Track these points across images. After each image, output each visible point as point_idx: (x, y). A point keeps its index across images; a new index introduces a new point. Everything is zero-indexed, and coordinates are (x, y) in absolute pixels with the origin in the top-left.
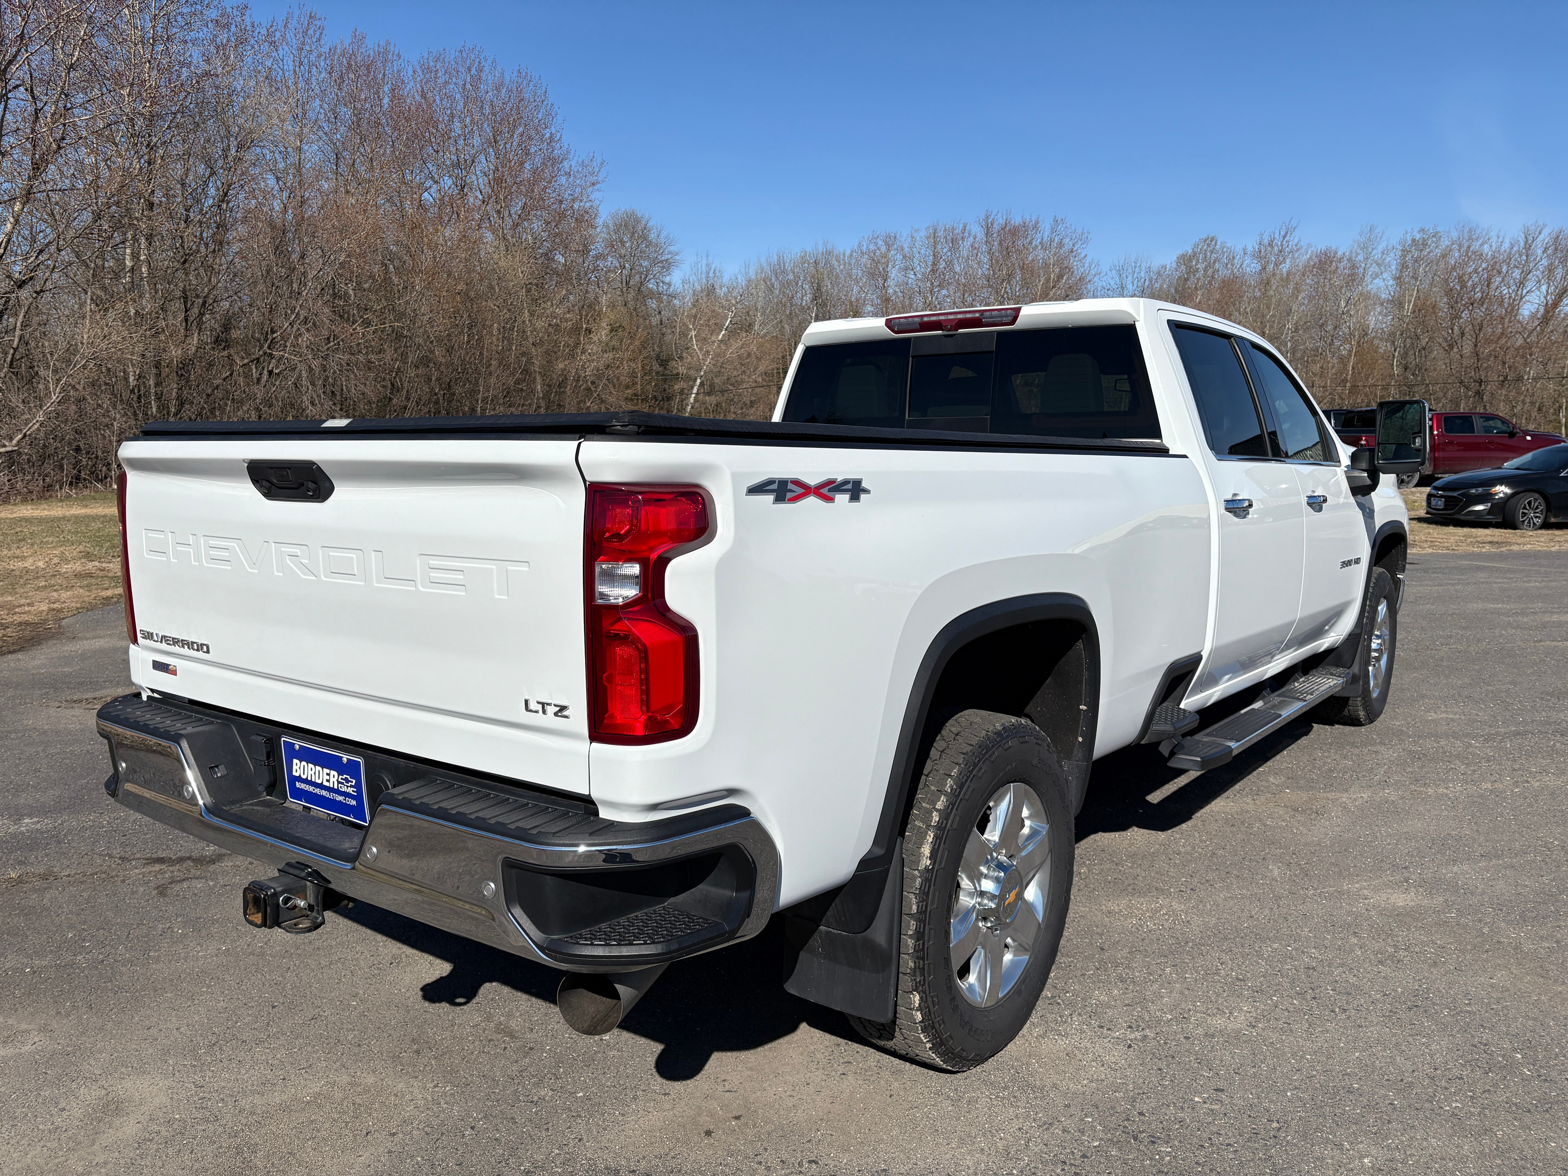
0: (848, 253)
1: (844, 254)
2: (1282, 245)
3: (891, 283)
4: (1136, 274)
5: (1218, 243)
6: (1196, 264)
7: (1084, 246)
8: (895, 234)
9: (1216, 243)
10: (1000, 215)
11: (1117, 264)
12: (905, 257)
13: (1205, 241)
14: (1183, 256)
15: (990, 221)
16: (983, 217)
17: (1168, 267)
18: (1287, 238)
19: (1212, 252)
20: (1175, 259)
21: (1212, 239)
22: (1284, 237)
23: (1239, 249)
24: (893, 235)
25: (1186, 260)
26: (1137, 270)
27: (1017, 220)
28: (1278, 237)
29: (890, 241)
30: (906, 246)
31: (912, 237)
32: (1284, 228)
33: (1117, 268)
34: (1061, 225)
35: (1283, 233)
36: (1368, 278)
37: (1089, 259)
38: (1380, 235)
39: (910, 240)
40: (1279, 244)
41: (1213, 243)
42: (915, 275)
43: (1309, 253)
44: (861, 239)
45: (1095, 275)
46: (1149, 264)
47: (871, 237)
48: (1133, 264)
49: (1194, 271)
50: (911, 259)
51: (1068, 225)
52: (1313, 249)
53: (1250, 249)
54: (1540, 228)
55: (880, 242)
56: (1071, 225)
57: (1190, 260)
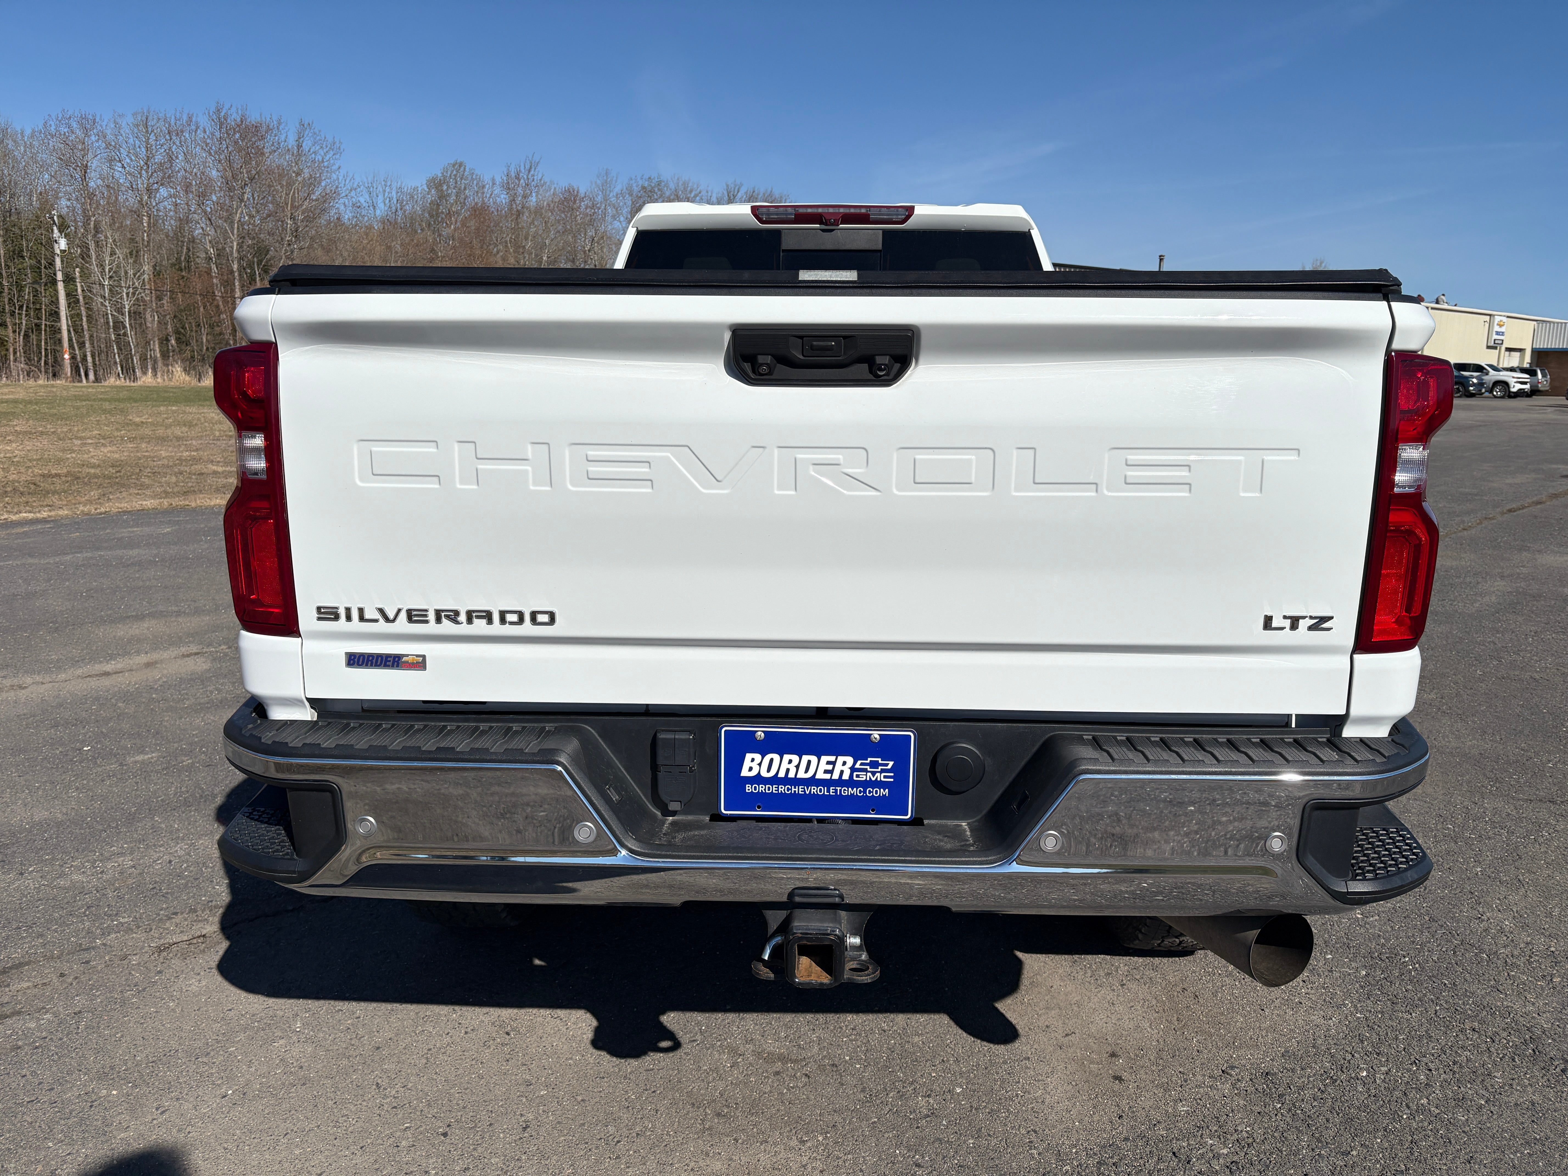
0: (28, 132)
1: (22, 133)
2: (528, 179)
3: (92, 174)
4: (386, 194)
5: (467, 170)
6: (447, 190)
7: (337, 156)
8: (93, 116)
9: (465, 169)
10: (233, 110)
11: (365, 180)
12: (108, 145)
13: (454, 166)
14: (433, 180)
15: (222, 114)
16: (213, 109)
17: (420, 189)
18: (532, 173)
19: (461, 179)
20: (425, 182)
21: (461, 165)
22: (529, 171)
23: (487, 179)
24: (90, 117)
25: (436, 184)
26: (388, 189)
27: (253, 117)
28: (523, 171)
29: (88, 124)
30: (108, 132)
31: (116, 123)
32: (528, 162)
33: (366, 185)
34: (308, 130)
35: (528, 167)
36: (608, 219)
37: (343, 171)
38: (615, 178)
39: (113, 126)
40: (525, 177)
41: (462, 169)
42: (123, 167)
43: (552, 190)
44: (47, 117)
45: (351, 190)
46: (399, 184)
47: (60, 116)
48: (383, 183)
49: (442, 196)
50: (117, 147)
51: (316, 131)
52: (555, 186)
53: (498, 180)
54: (737, 187)
55: (74, 125)
56: (320, 131)
57: (441, 185)
